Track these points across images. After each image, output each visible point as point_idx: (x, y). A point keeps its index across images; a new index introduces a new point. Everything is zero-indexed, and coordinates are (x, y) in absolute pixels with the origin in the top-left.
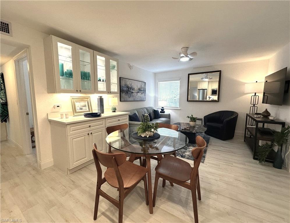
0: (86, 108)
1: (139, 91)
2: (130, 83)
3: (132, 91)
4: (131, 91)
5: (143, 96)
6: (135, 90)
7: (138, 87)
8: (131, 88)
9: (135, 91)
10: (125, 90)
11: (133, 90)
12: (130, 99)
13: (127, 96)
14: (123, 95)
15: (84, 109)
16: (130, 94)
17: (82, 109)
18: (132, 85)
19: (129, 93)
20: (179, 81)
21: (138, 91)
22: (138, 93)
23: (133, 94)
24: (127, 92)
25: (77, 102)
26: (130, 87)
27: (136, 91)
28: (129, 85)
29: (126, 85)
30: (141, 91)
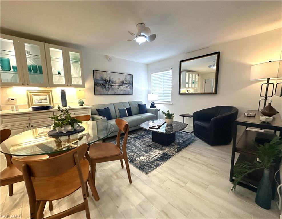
0: (47, 102)
1: (122, 84)
2: (109, 76)
3: (112, 84)
4: (110, 84)
6: (115, 83)
7: (121, 80)
8: (110, 81)
9: (117, 84)
10: (101, 83)
11: (112, 83)
12: (109, 93)
13: (104, 89)
14: (99, 88)
15: (44, 102)
16: (108, 87)
17: (41, 102)
18: (111, 77)
19: (107, 86)
20: (171, 71)
21: (121, 84)
22: (121, 87)
23: (113, 88)
24: (104, 85)
25: (35, 95)
26: (109, 80)
27: (118, 84)
28: (107, 78)
29: (103, 78)
30: (126, 84)
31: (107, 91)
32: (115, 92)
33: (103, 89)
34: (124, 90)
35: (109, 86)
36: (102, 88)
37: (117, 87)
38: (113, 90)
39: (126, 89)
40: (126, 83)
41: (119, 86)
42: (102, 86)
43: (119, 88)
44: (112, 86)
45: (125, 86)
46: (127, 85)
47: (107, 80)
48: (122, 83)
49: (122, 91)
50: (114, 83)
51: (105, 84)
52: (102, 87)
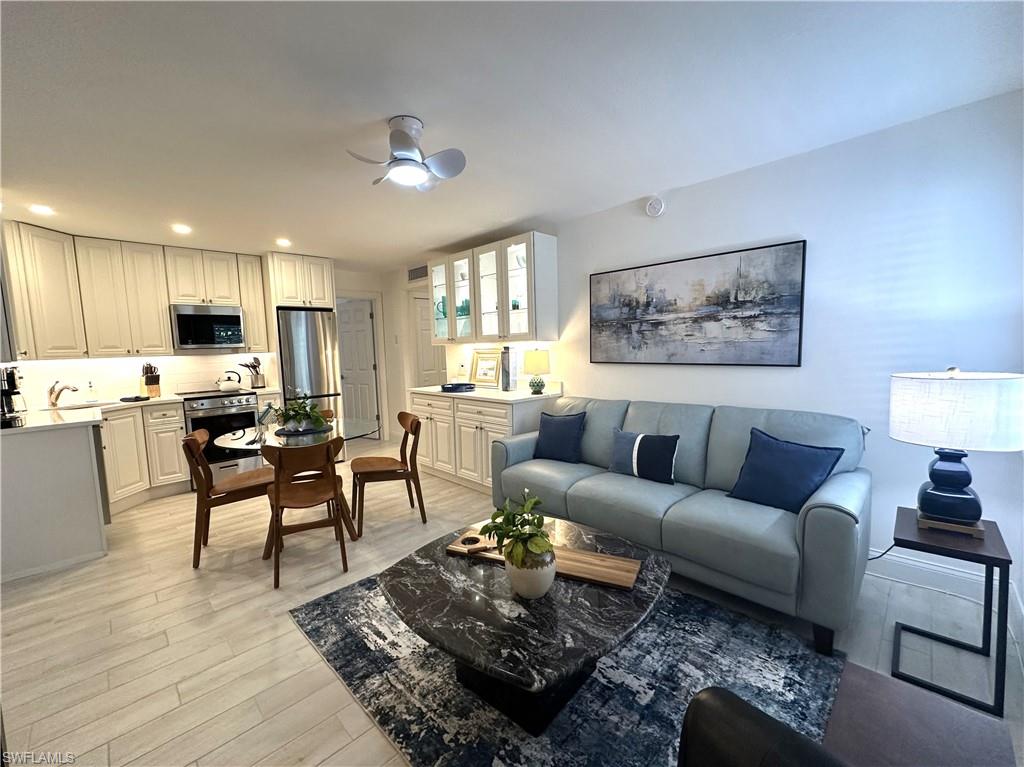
1: (713, 309)
2: (645, 282)
3: (657, 317)
4: (648, 317)
5: (758, 335)
6: (675, 311)
7: (710, 290)
8: (648, 304)
9: (681, 315)
10: (613, 317)
11: (660, 311)
12: (642, 356)
13: (624, 341)
15: (489, 374)
16: (640, 332)
17: (485, 374)
18: (657, 287)
19: (635, 327)
21: (704, 311)
23: (664, 333)
24: (624, 326)
25: (482, 359)
26: (643, 299)
27: (688, 315)
28: (635, 295)
29: (621, 295)
30: (739, 305)
31: (634, 348)
32: (672, 350)
33: (618, 340)
34: (726, 342)
35: (643, 328)
36: (615, 336)
37: (681, 329)
38: (663, 342)
39: (738, 333)
40: (744, 302)
41: (695, 320)
42: (614, 329)
43: (697, 334)
44: (657, 324)
45: (735, 318)
46: (748, 313)
47: (638, 302)
48: (718, 304)
49: (716, 347)
50: (671, 308)
51: (626, 319)
52: (615, 332)
